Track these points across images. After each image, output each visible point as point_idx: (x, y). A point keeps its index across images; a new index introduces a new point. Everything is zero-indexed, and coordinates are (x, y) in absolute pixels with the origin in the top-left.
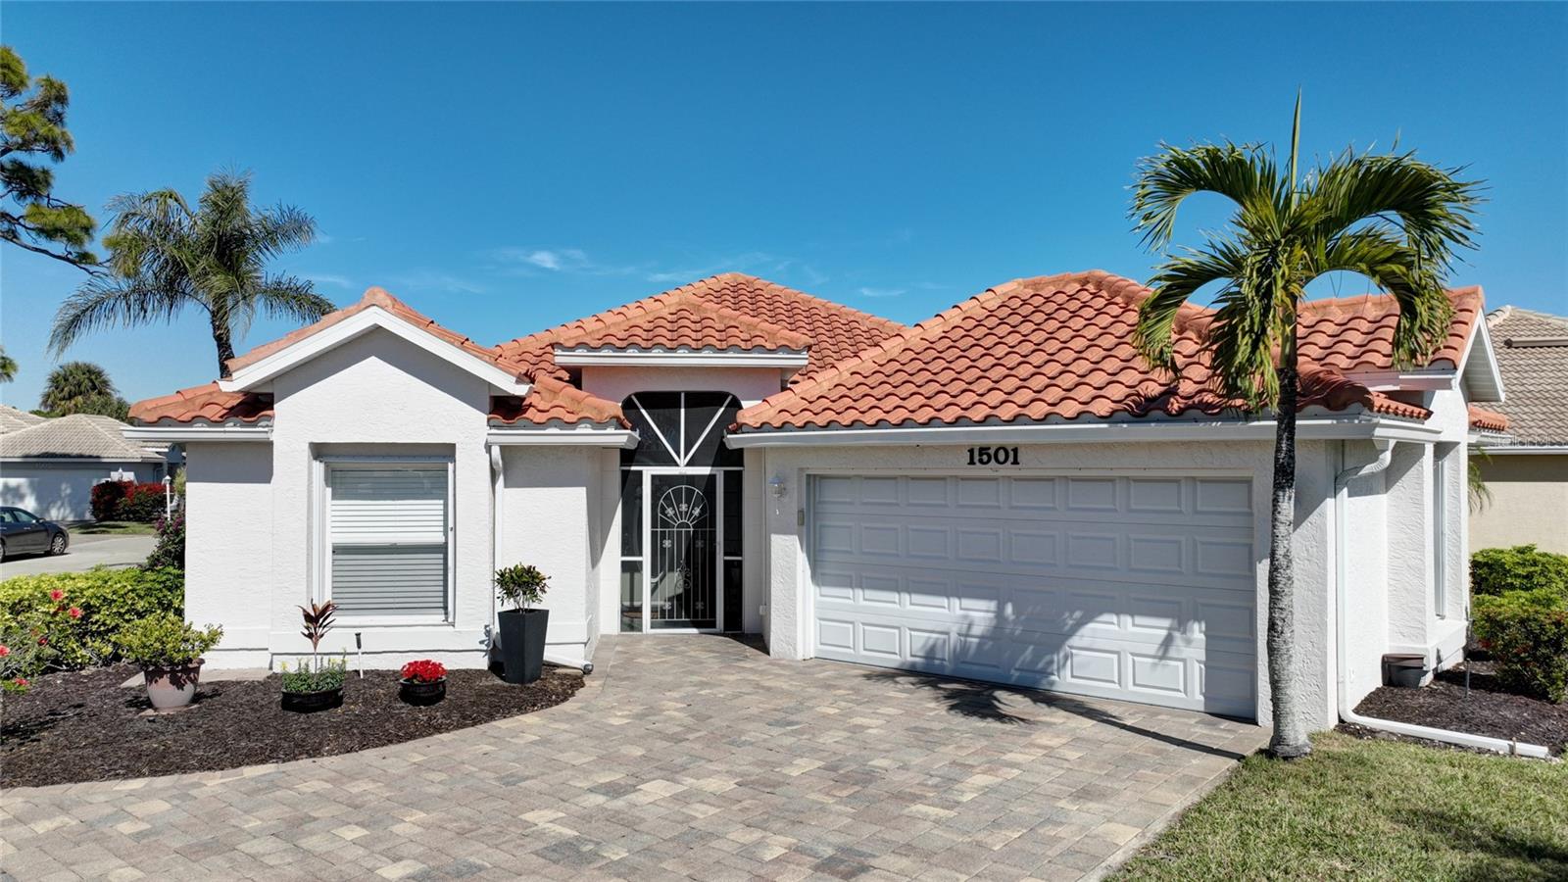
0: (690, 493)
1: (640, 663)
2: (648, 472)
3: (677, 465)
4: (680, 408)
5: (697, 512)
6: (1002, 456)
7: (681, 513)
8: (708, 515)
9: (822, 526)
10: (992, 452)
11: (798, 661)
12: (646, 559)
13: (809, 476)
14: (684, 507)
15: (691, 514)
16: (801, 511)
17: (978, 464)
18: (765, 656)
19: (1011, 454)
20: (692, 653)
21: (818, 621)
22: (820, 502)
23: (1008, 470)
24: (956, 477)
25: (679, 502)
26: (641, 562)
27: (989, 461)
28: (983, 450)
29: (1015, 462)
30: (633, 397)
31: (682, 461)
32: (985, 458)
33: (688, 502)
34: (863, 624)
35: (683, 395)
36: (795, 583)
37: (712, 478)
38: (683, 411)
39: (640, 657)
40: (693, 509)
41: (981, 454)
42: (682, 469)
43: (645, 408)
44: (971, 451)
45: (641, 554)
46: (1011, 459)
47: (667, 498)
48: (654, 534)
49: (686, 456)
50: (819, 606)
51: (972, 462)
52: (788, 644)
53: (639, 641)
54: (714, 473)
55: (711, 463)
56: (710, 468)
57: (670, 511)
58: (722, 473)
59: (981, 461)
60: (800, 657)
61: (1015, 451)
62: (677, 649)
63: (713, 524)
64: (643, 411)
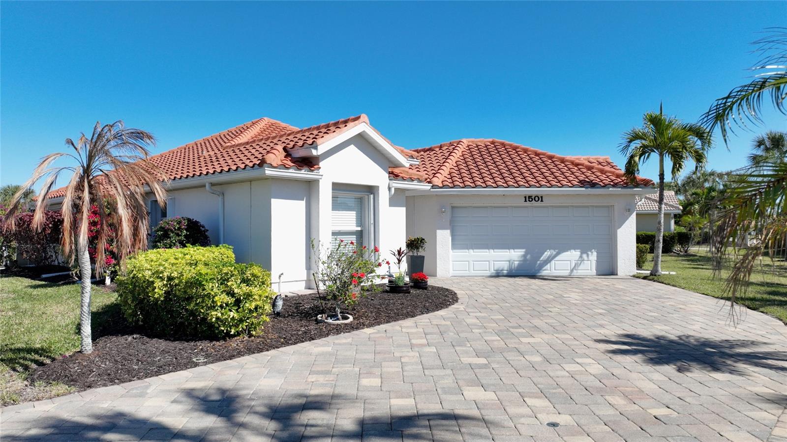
6: (537, 199)
10: (533, 198)
13: (451, 207)
16: (450, 220)
17: (528, 202)
18: (435, 277)
19: (540, 198)
22: (453, 217)
23: (539, 203)
24: (512, 206)
27: (532, 200)
28: (530, 197)
29: (542, 201)
32: (531, 200)
36: (449, 248)
41: (529, 198)
44: (525, 197)
46: (540, 200)
51: (526, 201)
52: (446, 271)
59: (529, 201)
61: (542, 197)
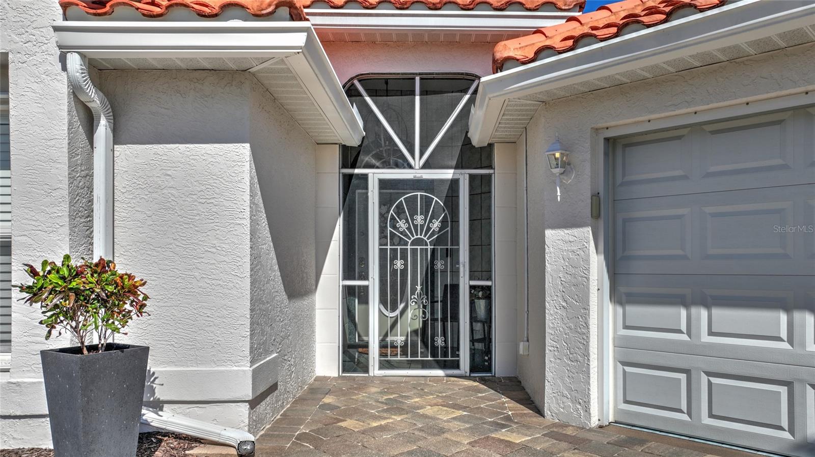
0: (427, 202)
1: (345, 429)
2: (375, 175)
3: (410, 167)
4: (414, 95)
5: (436, 225)
7: (416, 226)
8: (449, 228)
9: (625, 221)
11: (591, 430)
12: (373, 283)
13: (607, 140)
14: (419, 219)
15: (429, 229)
16: (595, 196)
18: (537, 419)
20: (428, 411)
21: (620, 366)
22: (622, 185)
25: (413, 213)
26: (367, 287)
30: (356, 82)
31: (417, 162)
33: (425, 212)
34: (709, 374)
35: (418, 79)
36: (587, 308)
37: (454, 183)
38: (417, 98)
39: (350, 416)
40: (430, 221)
42: (416, 172)
43: (370, 96)
45: (366, 278)
47: (400, 207)
48: (383, 253)
49: (422, 154)
50: (621, 344)
52: (575, 401)
53: (361, 386)
54: (456, 177)
55: (454, 163)
56: (452, 171)
57: (402, 225)
58: (467, 177)
60: (594, 422)
62: (409, 402)
63: (455, 240)
64: (368, 99)
